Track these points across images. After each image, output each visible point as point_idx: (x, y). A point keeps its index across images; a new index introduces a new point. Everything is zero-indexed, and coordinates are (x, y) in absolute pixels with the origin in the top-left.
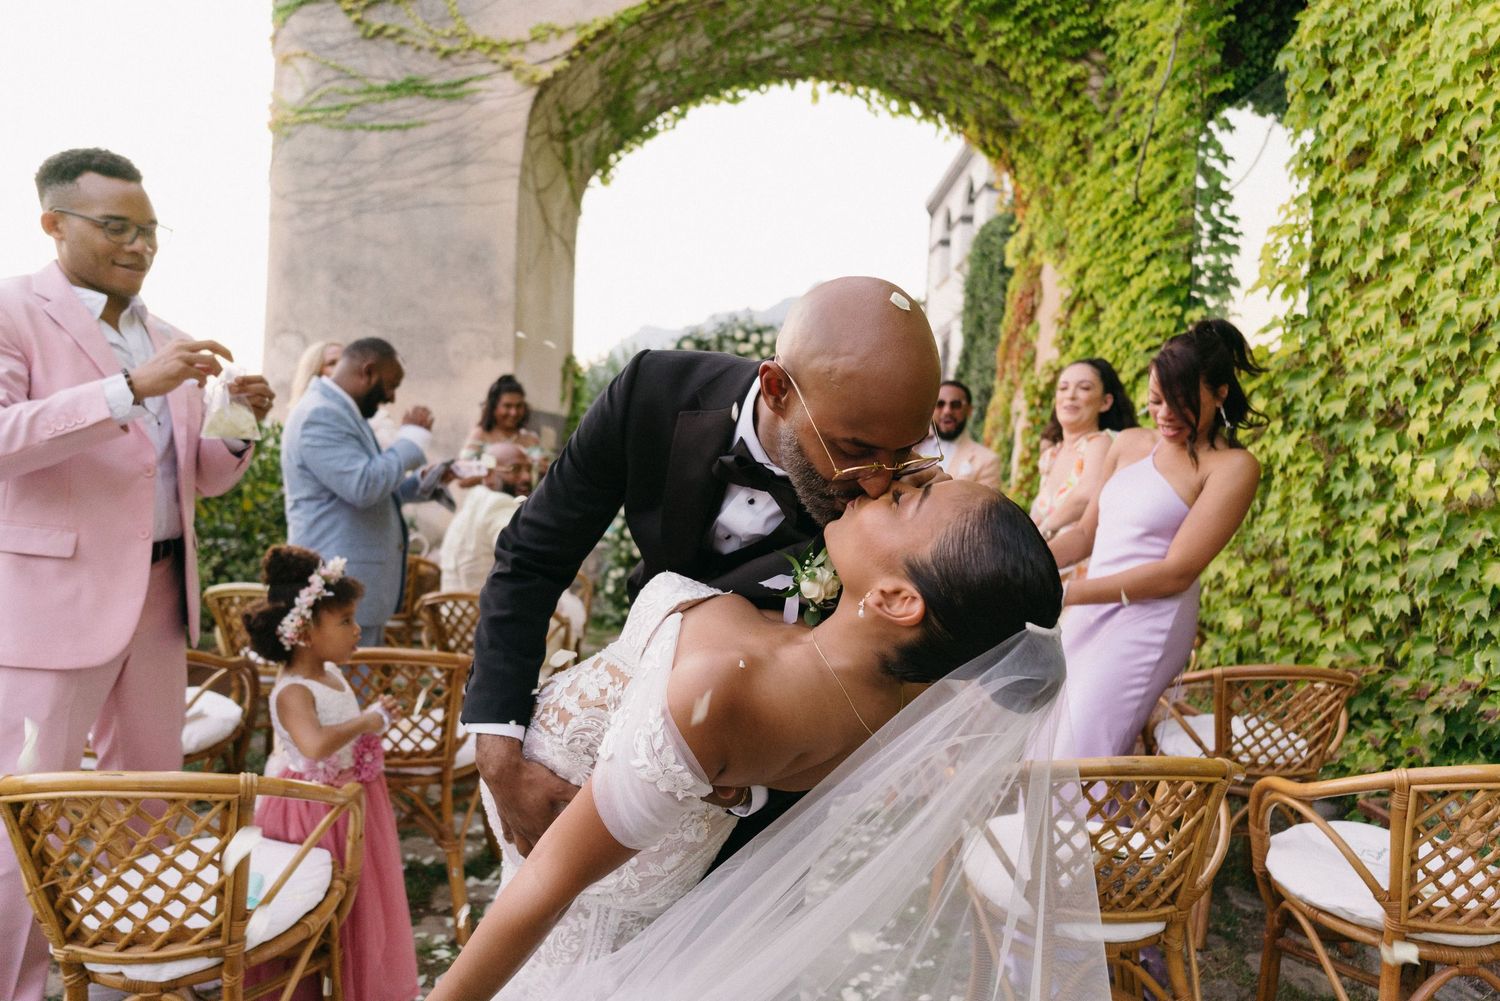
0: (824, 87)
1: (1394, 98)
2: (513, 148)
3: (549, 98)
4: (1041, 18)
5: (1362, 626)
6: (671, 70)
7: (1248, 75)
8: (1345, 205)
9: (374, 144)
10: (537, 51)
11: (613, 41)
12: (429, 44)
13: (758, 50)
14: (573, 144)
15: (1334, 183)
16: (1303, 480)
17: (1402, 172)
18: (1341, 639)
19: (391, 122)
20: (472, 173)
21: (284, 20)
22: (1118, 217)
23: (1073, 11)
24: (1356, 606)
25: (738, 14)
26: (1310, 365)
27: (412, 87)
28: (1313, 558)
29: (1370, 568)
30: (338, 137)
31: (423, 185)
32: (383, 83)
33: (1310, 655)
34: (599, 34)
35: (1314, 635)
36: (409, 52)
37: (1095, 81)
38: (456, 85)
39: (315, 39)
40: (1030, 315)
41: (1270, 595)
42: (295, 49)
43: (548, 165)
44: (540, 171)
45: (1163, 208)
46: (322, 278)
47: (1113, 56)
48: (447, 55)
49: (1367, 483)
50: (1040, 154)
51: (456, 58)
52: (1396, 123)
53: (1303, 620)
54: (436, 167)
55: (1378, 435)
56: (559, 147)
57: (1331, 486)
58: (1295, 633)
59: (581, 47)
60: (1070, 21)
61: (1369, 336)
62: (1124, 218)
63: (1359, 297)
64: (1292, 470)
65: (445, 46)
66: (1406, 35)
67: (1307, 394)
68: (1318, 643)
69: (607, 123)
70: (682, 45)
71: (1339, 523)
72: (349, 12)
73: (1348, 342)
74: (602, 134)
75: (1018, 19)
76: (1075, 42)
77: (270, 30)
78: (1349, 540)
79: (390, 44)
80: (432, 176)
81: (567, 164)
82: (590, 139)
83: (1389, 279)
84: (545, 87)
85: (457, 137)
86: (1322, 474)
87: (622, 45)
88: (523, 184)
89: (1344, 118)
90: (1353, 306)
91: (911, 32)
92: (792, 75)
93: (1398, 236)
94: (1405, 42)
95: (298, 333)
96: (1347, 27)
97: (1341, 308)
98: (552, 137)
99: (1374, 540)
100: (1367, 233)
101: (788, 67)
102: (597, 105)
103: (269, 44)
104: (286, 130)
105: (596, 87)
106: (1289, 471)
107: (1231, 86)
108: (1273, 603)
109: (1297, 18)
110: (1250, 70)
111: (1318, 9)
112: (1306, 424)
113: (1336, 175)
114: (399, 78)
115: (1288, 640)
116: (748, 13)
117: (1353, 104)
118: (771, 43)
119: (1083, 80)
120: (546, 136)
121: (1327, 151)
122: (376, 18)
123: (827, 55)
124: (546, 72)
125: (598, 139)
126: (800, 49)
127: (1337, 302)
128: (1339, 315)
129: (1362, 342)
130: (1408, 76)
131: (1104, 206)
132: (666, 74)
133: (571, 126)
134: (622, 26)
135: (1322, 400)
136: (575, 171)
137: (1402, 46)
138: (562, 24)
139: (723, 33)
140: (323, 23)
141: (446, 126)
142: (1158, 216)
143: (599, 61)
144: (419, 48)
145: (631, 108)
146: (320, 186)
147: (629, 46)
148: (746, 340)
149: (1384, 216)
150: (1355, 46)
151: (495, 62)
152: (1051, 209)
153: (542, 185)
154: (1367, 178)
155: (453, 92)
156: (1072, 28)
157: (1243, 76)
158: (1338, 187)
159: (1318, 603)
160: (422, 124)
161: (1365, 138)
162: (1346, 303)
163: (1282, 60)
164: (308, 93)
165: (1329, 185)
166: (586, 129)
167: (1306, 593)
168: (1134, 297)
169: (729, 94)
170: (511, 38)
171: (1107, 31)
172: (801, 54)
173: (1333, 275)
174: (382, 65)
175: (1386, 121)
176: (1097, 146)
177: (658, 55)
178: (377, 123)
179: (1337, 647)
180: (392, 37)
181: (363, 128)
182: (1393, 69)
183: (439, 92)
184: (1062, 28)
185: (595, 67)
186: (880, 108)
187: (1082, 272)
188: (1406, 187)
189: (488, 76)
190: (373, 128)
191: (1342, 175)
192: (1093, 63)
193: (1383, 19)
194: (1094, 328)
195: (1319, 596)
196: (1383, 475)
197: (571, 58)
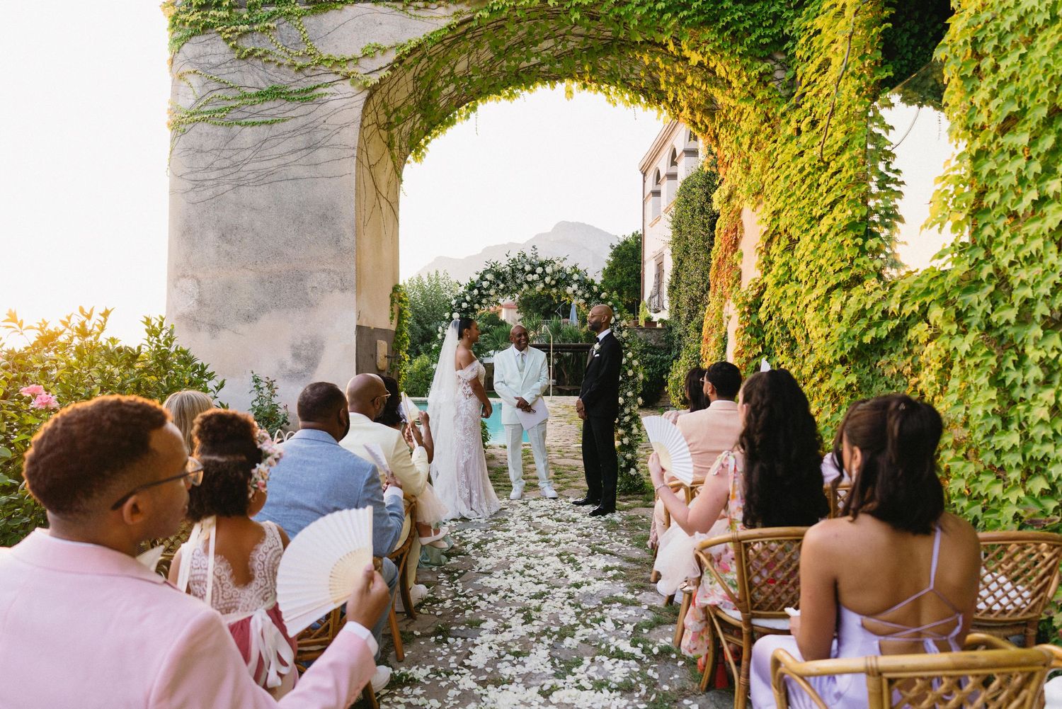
0: (575, 86)
1: (1040, 77)
2: (351, 136)
3: (377, 98)
4: (738, 30)
5: (1039, 484)
6: (465, 76)
7: (902, 66)
8: (1000, 159)
9: (248, 136)
10: (368, 65)
11: (424, 55)
12: (288, 62)
13: (528, 60)
14: (395, 131)
15: (990, 143)
16: (979, 370)
17: (1049, 133)
18: (1022, 494)
19: (261, 120)
20: (322, 154)
21: (179, 48)
22: (805, 173)
23: (760, 25)
24: (1033, 469)
25: (514, 34)
26: (979, 282)
27: (276, 93)
28: (993, 431)
29: (1045, 440)
30: (221, 131)
31: (285, 165)
32: (254, 91)
33: (994, 506)
34: (413, 50)
35: (997, 490)
36: (273, 67)
37: (778, 74)
38: (307, 91)
39: (202, 61)
40: (735, 245)
41: (956, 459)
42: (188, 68)
43: (377, 148)
44: (371, 152)
45: (843, 166)
46: (211, 236)
47: (794, 55)
48: (300, 69)
49: (1036, 373)
50: (739, 128)
51: (307, 72)
52: (1044, 96)
53: (988, 479)
54: (294, 152)
55: (1045, 335)
56: (384, 134)
57: (1003, 375)
58: (981, 489)
59: (400, 60)
60: (758, 32)
61: (1030, 260)
62: (809, 174)
63: (1019, 229)
64: (970, 362)
65: (299, 63)
66: (1041, 30)
67: (979, 304)
68: (1002, 497)
69: (418, 116)
70: (473, 58)
71: (1013, 403)
72: (227, 40)
73: (1012, 264)
74: (414, 124)
75: (721, 32)
76: (763, 47)
77: (168, 56)
78: (1022, 416)
79: (258, 62)
80: (292, 158)
81: (390, 145)
82: (407, 128)
83: (1043, 216)
84: (373, 90)
85: (309, 129)
86: (996, 365)
87: (430, 59)
88: (359, 160)
89: (994, 94)
90: (1013, 236)
91: (642, 43)
92: (552, 77)
93: (1049, 182)
94: (1041, 36)
95: (193, 277)
96: (992, 26)
97: (1003, 238)
98: (379, 126)
99: (1047, 418)
100: (1022, 180)
101: (549, 72)
102: (411, 103)
103: (167, 66)
104: (182, 127)
105: (411, 90)
106: (967, 363)
107: (891, 74)
108: (960, 464)
109: (948, 22)
110: (903, 62)
111: (966, 14)
112: (979, 326)
113: (991, 137)
114: (265, 87)
115: (975, 494)
116: (520, 33)
117: (1002, 84)
118: (537, 54)
119: (770, 74)
120: (375, 126)
121: (981, 119)
122: (247, 45)
123: (578, 62)
124: (374, 79)
125: (412, 128)
126: (558, 58)
127: (998, 233)
128: (1001, 243)
129: (1024, 264)
130: (1050, 61)
131: (792, 165)
132: (461, 78)
133: (392, 119)
134: (429, 44)
135: (993, 310)
136: (396, 152)
137: (1039, 39)
138: (385, 45)
139: (503, 48)
140: (208, 49)
141: (301, 121)
142: (839, 171)
143: (413, 70)
144: (280, 65)
145: (436, 104)
146: (208, 168)
147: (434, 59)
148: (533, 272)
149: (1036, 167)
150: (1001, 39)
151: (337, 73)
152: (749, 168)
153: (373, 162)
154: (1020, 139)
155: (306, 96)
156: (760, 37)
157: (898, 66)
158: (994, 146)
159: (998, 466)
160: (283, 121)
161: (1015, 108)
162: (1007, 234)
163: (939, 54)
164: (198, 100)
165: (986, 145)
166: (404, 121)
167: (989, 457)
168: (824, 231)
169: (506, 93)
170: (348, 56)
171: (786, 38)
172: (559, 62)
173: (993, 213)
174: (253, 78)
175: (1033, 95)
176: (783, 121)
177: (456, 64)
178: (249, 120)
179: (1018, 501)
180: (260, 57)
181: (240, 124)
182: (1034, 56)
183: (296, 97)
184: (753, 37)
185: (409, 76)
186: (617, 99)
187: (776, 213)
188: (1054, 144)
189: (331, 83)
190: (246, 124)
191: (995, 137)
192: (777, 62)
193: (1021, 19)
194: (790, 255)
195: (999, 459)
196: (1049, 367)
197: (392, 69)
